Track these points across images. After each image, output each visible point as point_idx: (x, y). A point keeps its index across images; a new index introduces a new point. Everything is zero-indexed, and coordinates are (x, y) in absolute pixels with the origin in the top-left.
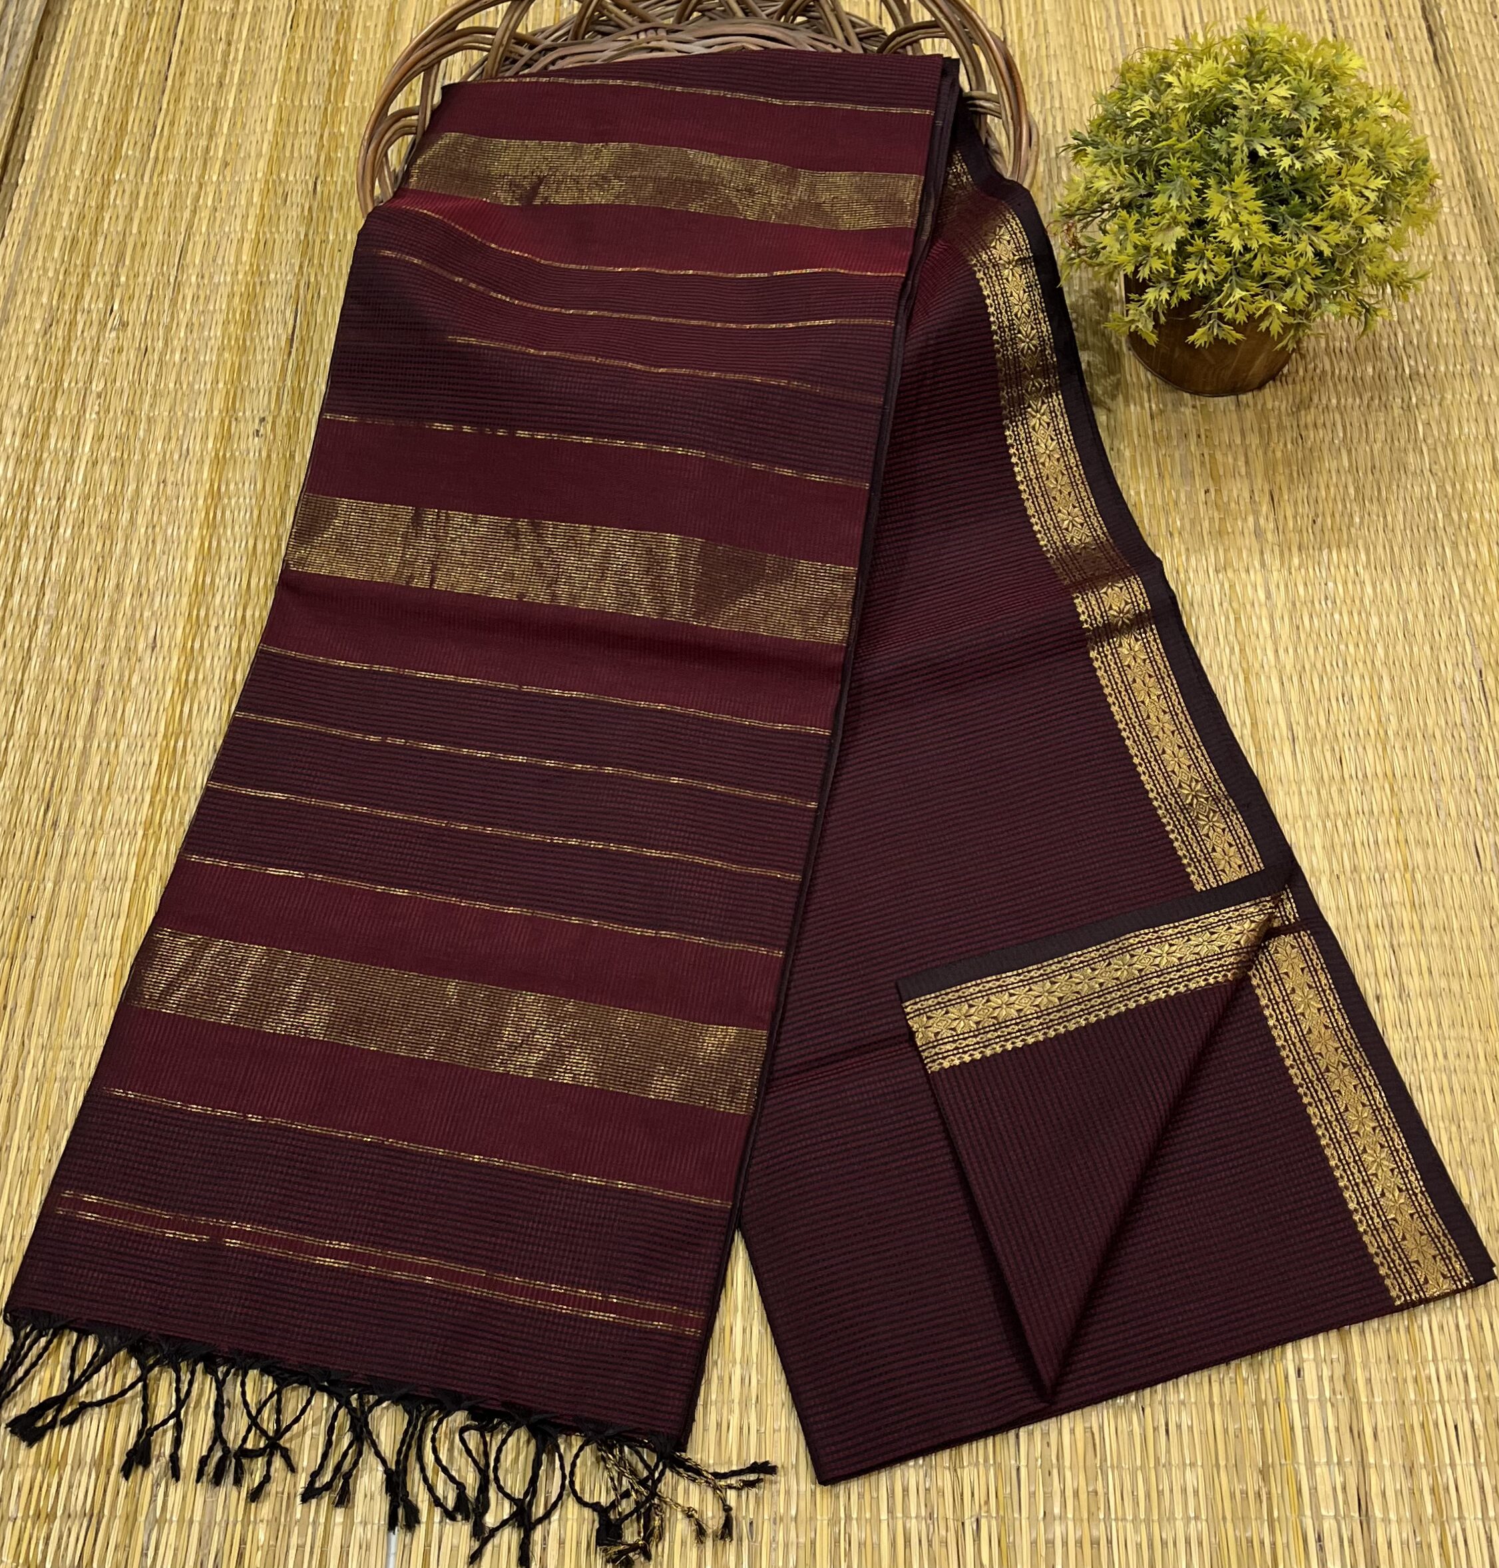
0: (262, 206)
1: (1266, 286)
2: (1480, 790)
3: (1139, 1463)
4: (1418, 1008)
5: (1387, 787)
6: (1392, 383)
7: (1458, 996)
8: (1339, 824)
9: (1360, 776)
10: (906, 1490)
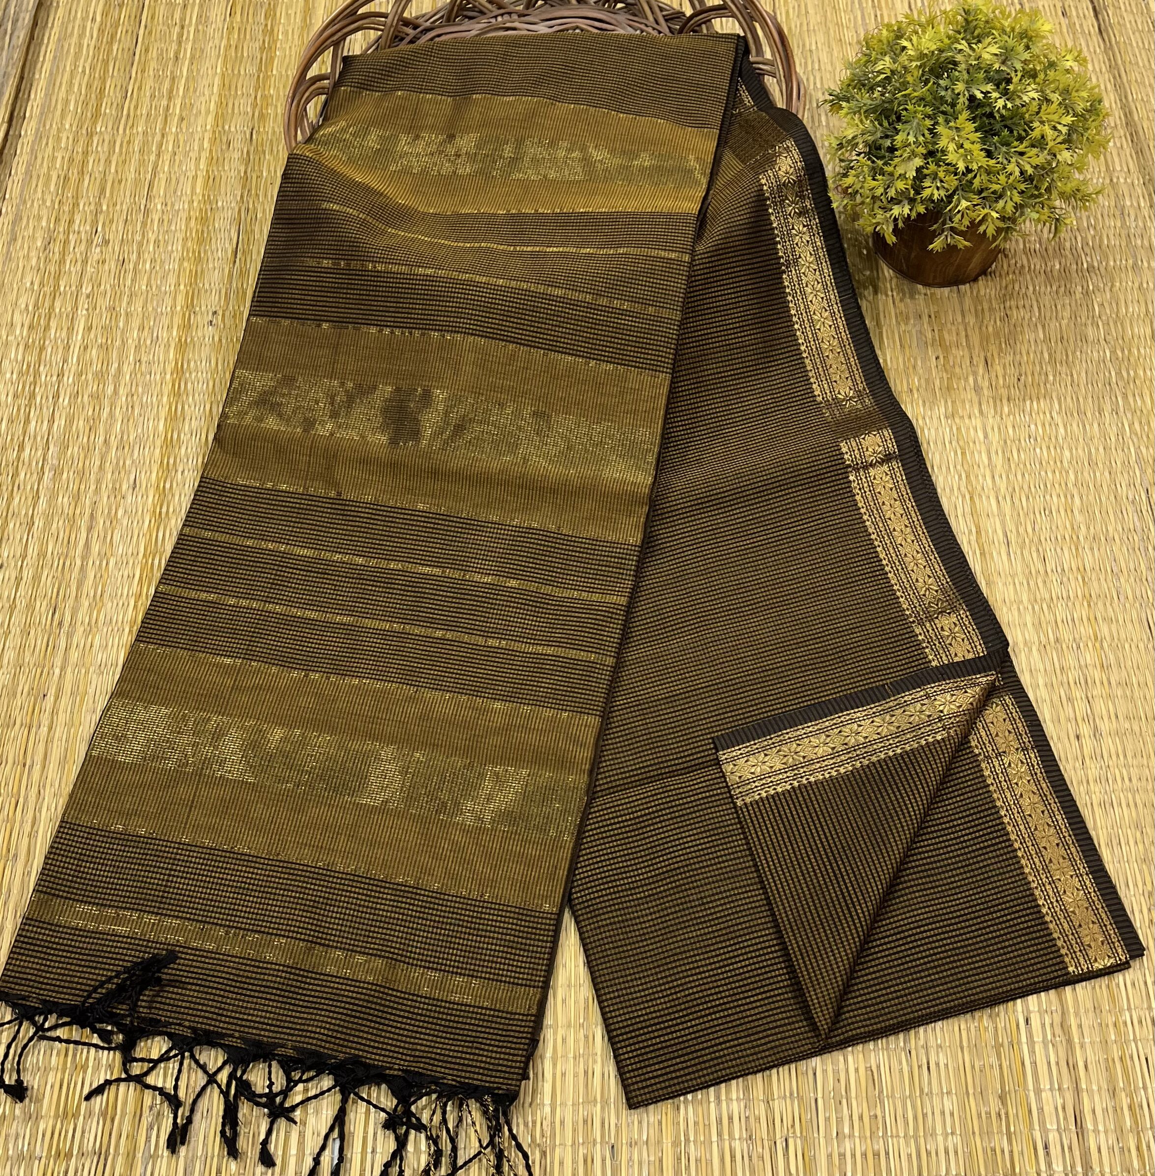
0: (211, 151)
1: (984, 198)
3: (908, 1093)
4: (1108, 743)
5: (1080, 578)
6: (1074, 275)
7: (1138, 734)
8: (1045, 606)
9: (1059, 570)
10: (730, 1118)
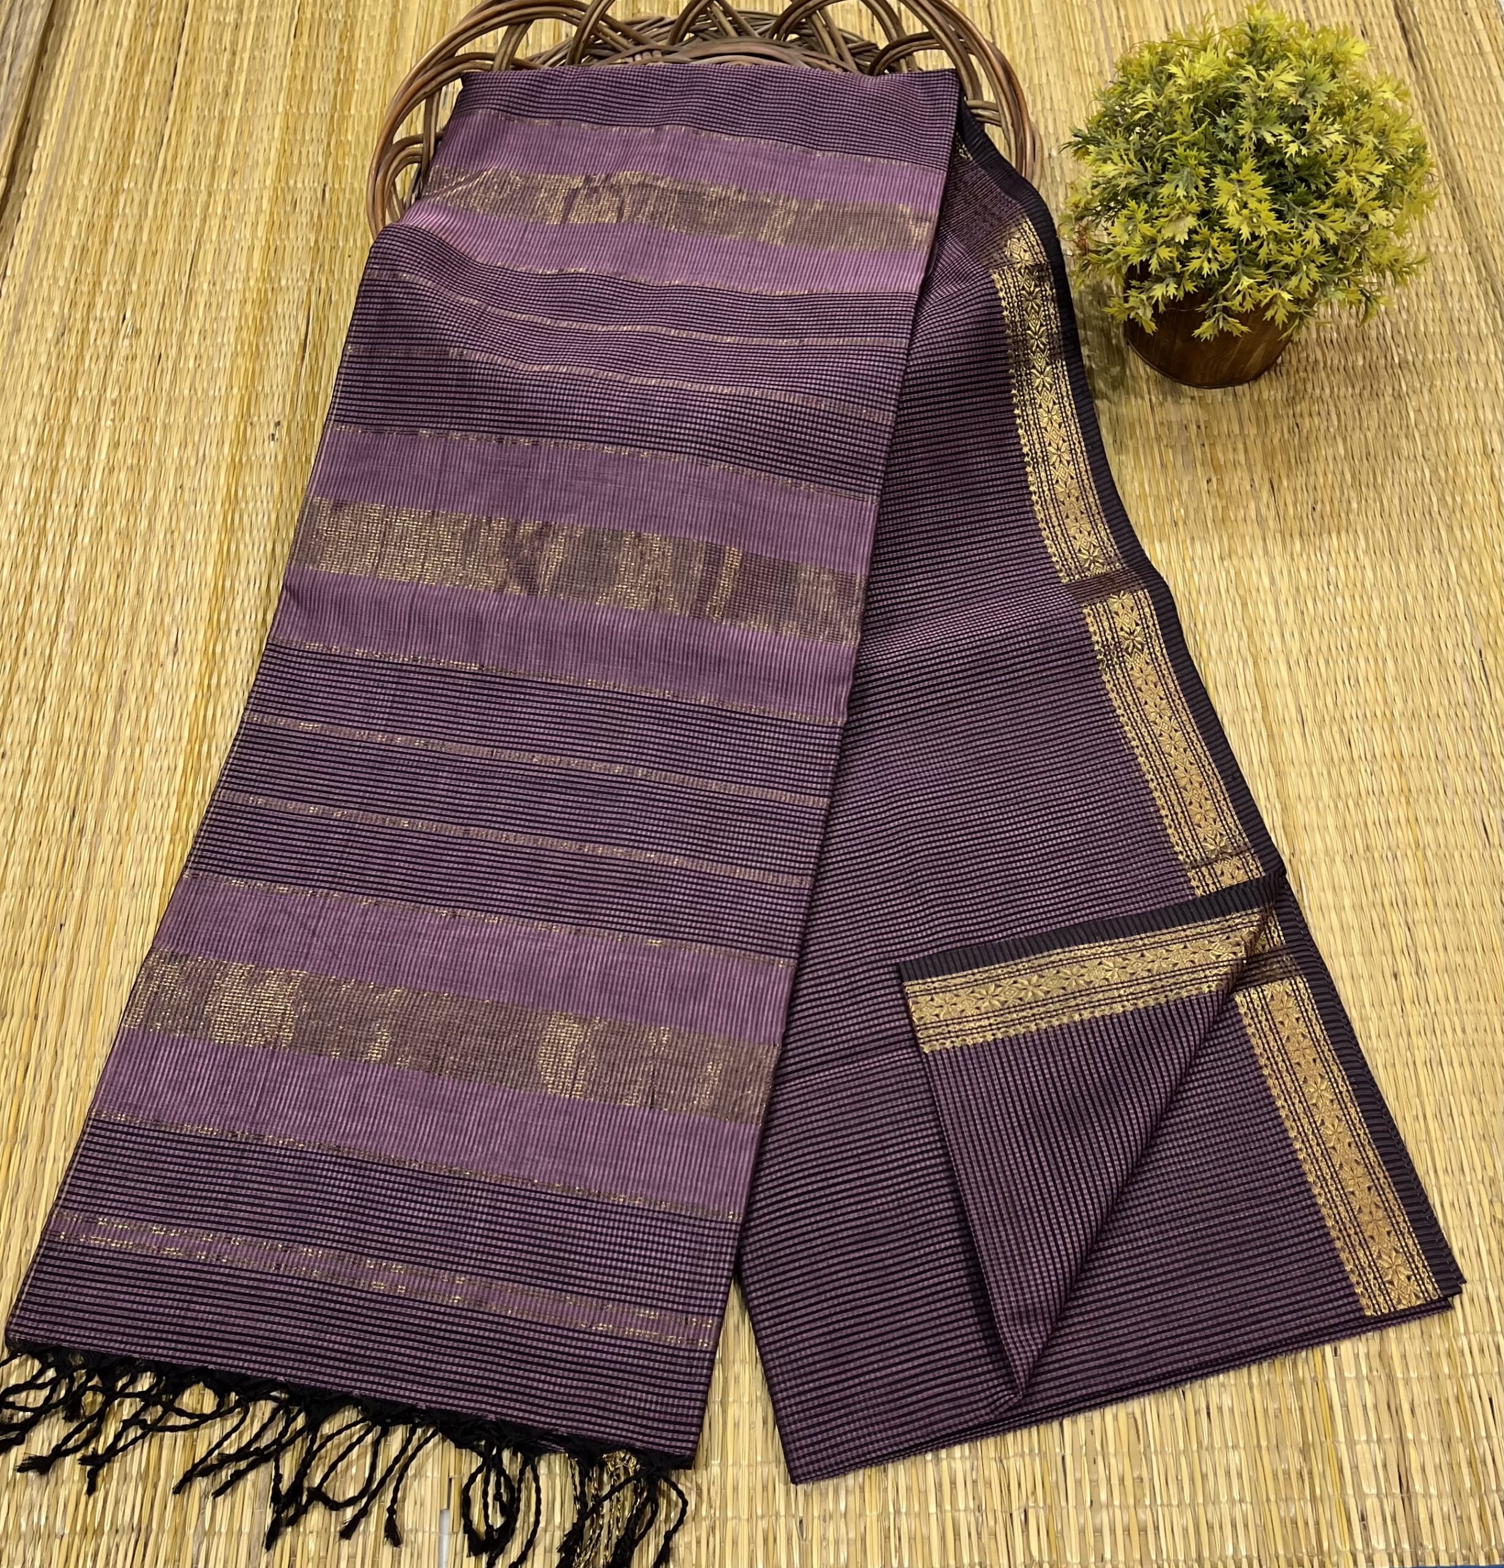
0: (271, 214)
1: (1271, 274)
2: (1485, 767)
3: (1181, 1446)
4: (1436, 984)
5: (1395, 766)
6: (1383, 372)
7: (1473, 970)
8: (1351, 803)
9: (1369, 757)
10: (953, 1483)
